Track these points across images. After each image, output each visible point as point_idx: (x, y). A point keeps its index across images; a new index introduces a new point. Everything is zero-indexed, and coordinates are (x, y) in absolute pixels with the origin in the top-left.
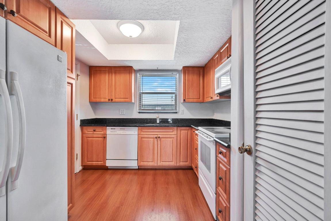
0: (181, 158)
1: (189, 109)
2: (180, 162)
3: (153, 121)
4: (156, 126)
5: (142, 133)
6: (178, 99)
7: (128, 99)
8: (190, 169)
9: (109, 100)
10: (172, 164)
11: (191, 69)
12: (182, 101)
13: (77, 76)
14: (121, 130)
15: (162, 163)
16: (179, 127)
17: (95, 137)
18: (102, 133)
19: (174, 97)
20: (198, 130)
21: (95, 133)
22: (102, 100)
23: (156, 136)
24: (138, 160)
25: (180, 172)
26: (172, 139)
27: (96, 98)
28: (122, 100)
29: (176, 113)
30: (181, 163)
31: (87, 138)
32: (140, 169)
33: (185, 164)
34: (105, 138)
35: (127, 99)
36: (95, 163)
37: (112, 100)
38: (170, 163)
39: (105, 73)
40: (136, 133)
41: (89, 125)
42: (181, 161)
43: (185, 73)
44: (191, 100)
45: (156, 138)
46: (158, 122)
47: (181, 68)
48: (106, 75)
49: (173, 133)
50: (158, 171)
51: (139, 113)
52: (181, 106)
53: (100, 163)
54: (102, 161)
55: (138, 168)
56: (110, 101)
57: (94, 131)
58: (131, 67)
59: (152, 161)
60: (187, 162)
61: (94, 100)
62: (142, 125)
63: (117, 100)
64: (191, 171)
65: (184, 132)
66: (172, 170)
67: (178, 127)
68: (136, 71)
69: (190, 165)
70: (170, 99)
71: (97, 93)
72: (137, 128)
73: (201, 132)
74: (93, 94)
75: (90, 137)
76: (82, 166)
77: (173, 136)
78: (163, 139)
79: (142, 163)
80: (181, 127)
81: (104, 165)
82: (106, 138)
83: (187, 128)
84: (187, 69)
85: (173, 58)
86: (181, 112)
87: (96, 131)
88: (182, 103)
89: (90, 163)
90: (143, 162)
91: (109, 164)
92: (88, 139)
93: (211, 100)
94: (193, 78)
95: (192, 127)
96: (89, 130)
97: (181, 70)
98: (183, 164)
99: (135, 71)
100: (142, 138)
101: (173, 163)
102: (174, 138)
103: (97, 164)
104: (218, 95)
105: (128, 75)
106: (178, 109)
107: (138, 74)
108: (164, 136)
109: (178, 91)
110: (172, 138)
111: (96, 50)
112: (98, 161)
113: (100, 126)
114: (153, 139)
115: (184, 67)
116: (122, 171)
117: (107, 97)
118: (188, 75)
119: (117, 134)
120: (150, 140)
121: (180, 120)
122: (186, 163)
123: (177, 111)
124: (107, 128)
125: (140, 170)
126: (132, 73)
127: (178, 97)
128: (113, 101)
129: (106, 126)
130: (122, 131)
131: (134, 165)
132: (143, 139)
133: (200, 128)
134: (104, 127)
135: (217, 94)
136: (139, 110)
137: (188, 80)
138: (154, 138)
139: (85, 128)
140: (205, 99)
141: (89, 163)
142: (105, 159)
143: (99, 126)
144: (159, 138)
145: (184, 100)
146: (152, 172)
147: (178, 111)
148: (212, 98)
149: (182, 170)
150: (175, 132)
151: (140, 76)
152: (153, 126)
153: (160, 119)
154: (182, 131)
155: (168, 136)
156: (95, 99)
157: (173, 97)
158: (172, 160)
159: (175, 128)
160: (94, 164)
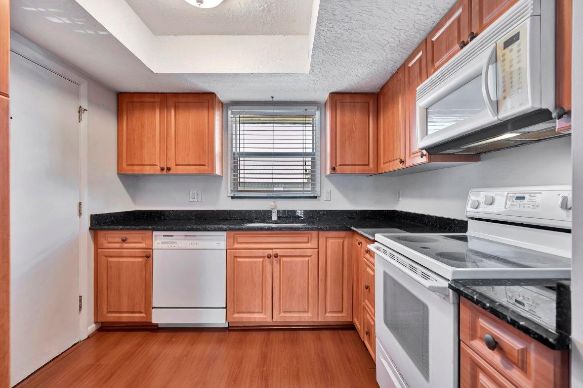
0: (328, 304)
1: (342, 188)
2: (325, 313)
3: (264, 216)
4: (269, 229)
5: (236, 246)
6: (318, 167)
7: (206, 168)
8: (350, 327)
9: (162, 169)
10: (307, 317)
11: (347, 99)
12: (328, 172)
13: (79, 112)
14: (187, 238)
15: (283, 315)
16: (322, 230)
17: (125, 255)
18: (143, 245)
19: (309, 163)
20: (374, 241)
21: (125, 245)
22: (147, 170)
23: (270, 252)
24: (226, 308)
25: (326, 335)
26: (307, 259)
27: (132, 165)
28: (192, 169)
29: (315, 197)
30: (328, 315)
31: (106, 256)
32: (231, 329)
33: (338, 317)
34: (148, 257)
35: (202, 167)
36: (125, 317)
37: (169, 169)
38: (302, 315)
39: (153, 108)
40: (223, 245)
41: (111, 227)
42: (328, 310)
43: (334, 109)
44: (348, 169)
45: (269, 257)
46: (274, 217)
47: (324, 97)
48: (155, 113)
49: (309, 245)
50: (273, 335)
51: (232, 198)
52: (326, 182)
53: (138, 317)
54: (143, 311)
55: (227, 326)
56: (165, 172)
57: (124, 241)
58: (212, 94)
59: (260, 311)
60: (342, 312)
61: (127, 169)
62: (237, 227)
63: (180, 169)
64: (352, 332)
65: (333, 242)
66: (306, 332)
67: (321, 232)
68: (224, 106)
69: (349, 320)
70: (301, 168)
71: (134, 154)
72: (224, 233)
73: (386, 248)
74: (125, 156)
75: (114, 255)
76: (96, 322)
77: (309, 252)
78: (284, 259)
79: (236, 315)
80: (327, 230)
81: (148, 321)
82: (151, 258)
83: (342, 234)
84: (339, 99)
85: (307, 69)
86: (325, 196)
87: (128, 241)
88: (326, 176)
89: (115, 317)
90: (239, 312)
91: (159, 318)
92: (110, 259)
93: (401, 166)
94: (354, 117)
95: (354, 231)
96: (112, 239)
97: (325, 104)
98: (332, 317)
99: (222, 105)
100: (236, 257)
101: (310, 315)
102: (310, 256)
103: (132, 317)
104: (425, 152)
105: (205, 113)
106: (318, 189)
107: (230, 112)
108: (289, 252)
109: (318, 149)
110: (307, 256)
111: (111, 37)
112: (132, 312)
113: (136, 230)
114: (261, 260)
115: (333, 95)
116: (190, 335)
117: (158, 164)
118: (342, 111)
119: (176, 247)
120: (255, 263)
121: (324, 214)
122: (340, 315)
123: (317, 194)
124: (155, 233)
125: (231, 333)
126: (213, 108)
127: (318, 162)
128: (170, 172)
129: (150, 229)
130: (190, 242)
131: (218, 319)
132: (239, 259)
133: (379, 237)
134: (148, 233)
135: (422, 149)
136: (232, 191)
137: (342, 125)
138: (264, 257)
139: (101, 234)
140: (382, 165)
141: (113, 317)
142: (148, 307)
143: (133, 229)
144: (275, 257)
145: (334, 169)
146: (260, 336)
147: (319, 193)
148: (402, 162)
149: (331, 331)
150: (313, 244)
151: (233, 116)
152: (262, 229)
153: (279, 212)
154: (330, 241)
155: (298, 252)
156: (130, 167)
157: (307, 163)
158: (306, 308)
159: (315, 233)
160: (123, 317)
